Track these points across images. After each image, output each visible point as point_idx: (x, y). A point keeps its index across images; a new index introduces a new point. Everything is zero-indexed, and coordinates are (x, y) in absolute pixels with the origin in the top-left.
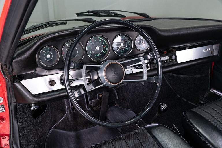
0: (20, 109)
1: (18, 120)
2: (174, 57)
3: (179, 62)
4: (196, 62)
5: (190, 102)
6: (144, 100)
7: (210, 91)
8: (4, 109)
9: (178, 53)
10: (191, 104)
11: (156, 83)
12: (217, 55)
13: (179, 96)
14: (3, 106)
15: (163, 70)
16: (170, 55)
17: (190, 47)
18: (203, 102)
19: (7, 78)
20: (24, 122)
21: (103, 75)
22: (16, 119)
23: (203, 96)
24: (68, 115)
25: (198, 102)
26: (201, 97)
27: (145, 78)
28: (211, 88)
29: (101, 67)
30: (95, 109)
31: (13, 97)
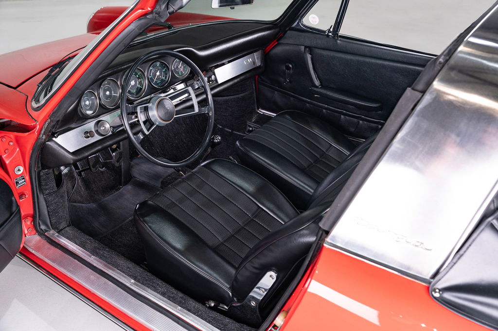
0: (44, 177)
1: (44, 192)
2: (213, 77)
3: (220, 82)
4: (238, 79)
5: (236, 133)
6: (176, 141)
7: (258, 112)
8: (25, 181)
9: (217, 71)
10: (238, 134)
11: (208, 114)
12: (260, 66)
13: (221, 127)
14: (23, 177)
15: (204, 96)
16: (208, 75)
17: (229, 62)
18: (252, 128)
19: (44, 138)
20: (50, 194)
21: (154, 114)
22: (41, 191)
23: (251, 121)
24: (79, 181)
25: (246, 129)
26: (248, 123)
27: (197, 110)
28: (258, 109)
29: (150, 105)
30: (117, 165)
31: (38, 162)
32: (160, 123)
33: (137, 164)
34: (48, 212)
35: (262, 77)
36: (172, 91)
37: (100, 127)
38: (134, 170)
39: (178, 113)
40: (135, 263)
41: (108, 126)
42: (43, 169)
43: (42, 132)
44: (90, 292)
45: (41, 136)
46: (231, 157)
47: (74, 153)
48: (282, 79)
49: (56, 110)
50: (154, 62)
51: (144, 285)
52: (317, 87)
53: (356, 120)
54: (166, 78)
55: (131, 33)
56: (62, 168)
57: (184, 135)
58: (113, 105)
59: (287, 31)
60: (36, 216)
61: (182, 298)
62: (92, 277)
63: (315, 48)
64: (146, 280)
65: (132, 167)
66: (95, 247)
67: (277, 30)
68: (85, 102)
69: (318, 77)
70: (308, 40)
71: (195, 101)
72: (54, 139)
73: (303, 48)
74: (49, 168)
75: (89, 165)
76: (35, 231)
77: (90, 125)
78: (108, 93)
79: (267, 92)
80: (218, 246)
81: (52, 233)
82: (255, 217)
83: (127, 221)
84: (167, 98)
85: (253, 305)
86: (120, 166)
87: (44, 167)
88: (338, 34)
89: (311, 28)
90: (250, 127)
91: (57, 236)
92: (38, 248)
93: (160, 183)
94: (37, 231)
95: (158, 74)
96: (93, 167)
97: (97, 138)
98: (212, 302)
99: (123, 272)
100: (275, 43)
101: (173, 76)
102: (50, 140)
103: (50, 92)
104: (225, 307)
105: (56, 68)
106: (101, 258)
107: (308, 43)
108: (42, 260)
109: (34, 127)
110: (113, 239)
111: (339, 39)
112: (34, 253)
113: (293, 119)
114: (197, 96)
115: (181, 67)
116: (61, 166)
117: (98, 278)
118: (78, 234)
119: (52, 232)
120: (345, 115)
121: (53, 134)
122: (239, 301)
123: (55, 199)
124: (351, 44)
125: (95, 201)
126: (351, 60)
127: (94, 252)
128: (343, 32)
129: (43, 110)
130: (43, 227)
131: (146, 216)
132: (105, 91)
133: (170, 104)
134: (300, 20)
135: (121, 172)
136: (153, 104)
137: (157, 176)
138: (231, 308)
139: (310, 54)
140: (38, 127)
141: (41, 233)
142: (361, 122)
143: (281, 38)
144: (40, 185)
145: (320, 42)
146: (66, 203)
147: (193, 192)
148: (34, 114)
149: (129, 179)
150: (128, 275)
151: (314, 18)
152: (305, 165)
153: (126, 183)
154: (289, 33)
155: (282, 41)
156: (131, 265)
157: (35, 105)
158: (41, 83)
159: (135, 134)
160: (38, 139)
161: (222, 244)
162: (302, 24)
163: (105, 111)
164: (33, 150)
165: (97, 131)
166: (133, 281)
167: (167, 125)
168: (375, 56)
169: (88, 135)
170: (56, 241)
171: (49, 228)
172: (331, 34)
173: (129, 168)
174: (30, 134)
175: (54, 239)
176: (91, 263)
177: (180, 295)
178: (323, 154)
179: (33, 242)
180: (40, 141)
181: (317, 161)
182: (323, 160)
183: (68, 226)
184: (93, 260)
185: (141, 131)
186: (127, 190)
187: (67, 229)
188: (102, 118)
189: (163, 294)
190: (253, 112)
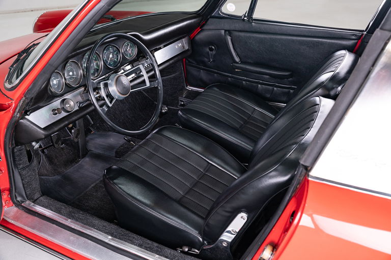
0: (18, 153)
1: (18, 167)
3: (159, 63)
7: (187, 89)
9: (156, 54)
10: (172, 109)
11: (158, 87)
12: (188, 49)
15: (153, 72)
17: (165, 46)
18: (184, 102)
19: (18, 116)
20: (24, 168)
21: (113, 89)
22: (16, 166)
23: (182, 97)
24: (43, 158)
25: (178, 104)
26: (180, 98)
27: (148, 84)
28: (187, 86)
29: (109, 82)
30: (76, 140)
31: (12, 140)
32: (119, 97)
33: (92, 139)
34: (23, 184)
35: (189, 59)
36: (122, 71)
37: (65, 105)
38: (90, 144)
39: (133, 87)
40: (108, 222)
41: (72, 103)
42: (17, 145)
43: (17, 110)
44: (72, 251)
45: (16, 114)
46: (177, 124)
47: (45, 129)
48: (206, 60)
49: (31, 88)
50: (108, 46)
51: (121, 239)
52: (237, 63)
53: (271, 88)
54: (117, 59)
55: (101, 9)
56: (34, 144)
57: (128, 112)
58: (76, 84)
59: (209, 19)
60: (12, 189)
61: (157, 247)
62: (72, 238)
63: (233, 30)
64: (122, 235)
65: (88, 142)
66: (70, 212)
67: (200, 18)
68: (52, 81)
69: (238, 55)
70: (227, 25)
71: (146, 77)
72: (27, 117)
73: (223, 32)
74: (22, 144)
75: (52, 142)
76: (12, 203)
77: (57, 103)
78: (71, 73)
79: (194, 71)
80: (181, 199)
81: (28, 204)
82: (206, 172)
83: (90, 187)
84: (123, 75)
85: (224, 245)
86: (78, 142)
87: (18, 143)
88: (252, 18)
89: (229, 15)
90: (182, 101)
91: (33, 205)
92: (16, 218)
93: (114, 153)
94: (14, 203)
95: (111, 56)
96: (56, 144)
97: (64, 114)
98: (185, 247)
99: (100, 230)
100: (198, 30)
101: (124, 58)
102: (23, 118)
103: (21, 74)
104: (197, 251)
105: (24, 53)
106: (77, 220)
107: (227, 27)
108: (21, 228)
109: (10, 106)
110: (80, 204)
111: (254, 21)
112: (13, 223)
113: (221, 90)
114: (147, 72)
115: (129, 50)
116: (33, 142)
117: (77, 238)
118: (52, 201)
119: (28, 202)
120: (261, 84)
121: (26, 112)
122: (209, 244)
123: (28, 172)
124: (264, 25)
125: (59, 173)
126: (265, 38)
127: (70, 216)
128: (256, 15)
129: (18, 90)
130: (19, 199)
131: (115, 179)
132: (69, 72)
133: (125, 80)
134: (219, 9)
135: (79, 147)
136: (112, 81)
137: (110, 148)
138: (202, 251)
139: (230, 36)
140: (14, 105)
141: (18, 205)
142: (275, 88)
143: (203, 25)
144: (14, 161)
145: (238, 25)
146: (37, 176)
147: (151, 156)
148: (9, 93)
149: (86, 152)
150: (105, 233)
151: (231, 6)
152: (238, 126)
153: (84, 156)
154: (211, 20)
155: (205, 27)
156: (106, 224)
157: (9, 86)
158: (12, 66)
159: (101, 106)
160: (12, 117)
161: (184, 196)
162: (221, 12)
163: (70, 89)
164: (8, 128)
165: (63, 108)
166: (110, 237)
167: (125, 98)
168: (285, 33)
169: (56, 112)
170: (33, 210)
171: (25, 200)
172: (246, 18)
173: (85, 143)
174: (6, 112)
175: (31, 209)
176: (69, 225)
177: (156, 244)
178: (250, 117)
179: (12, 214)
180: (14, 119)
181: (246, 122)
182: (251, 121)
183: (41, 196)
184: (69, 223)
185: (105, 104)
186: (86, 162)
187: (41, 198)
188: (66, 97)
189: (140, 246)
190: (183, 89)
